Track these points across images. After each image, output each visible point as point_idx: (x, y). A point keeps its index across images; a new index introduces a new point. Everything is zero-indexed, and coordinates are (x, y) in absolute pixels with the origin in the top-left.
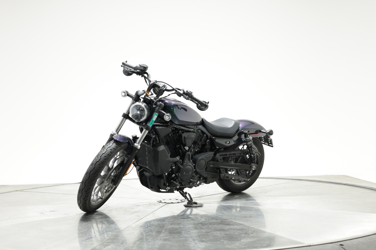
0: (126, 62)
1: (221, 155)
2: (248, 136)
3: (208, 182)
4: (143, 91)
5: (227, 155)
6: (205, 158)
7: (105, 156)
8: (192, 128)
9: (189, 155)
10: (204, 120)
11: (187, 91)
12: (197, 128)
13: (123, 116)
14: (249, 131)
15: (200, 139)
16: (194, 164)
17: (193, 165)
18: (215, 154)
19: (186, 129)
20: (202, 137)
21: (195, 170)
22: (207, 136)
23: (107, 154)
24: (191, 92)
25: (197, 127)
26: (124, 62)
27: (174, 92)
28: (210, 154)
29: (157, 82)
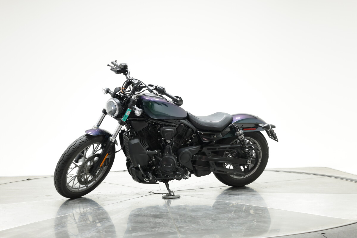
0: (116, 61)
1: (208, 149)
2: (238, 130)
3: (199, 175)
4: (119, 88)
5: (216, 149)
6: (189, 152)
7: (73, 148)
8: (172, 122)
9: (170, 148)
10: (189, 114)
11: (159, 87)
12: (179, 123)
13: (103, 112)
14: (242, 126)
15: (185, 133)
16: (177, 158)
17: (175, 158)
18: (202, 148)
19: (166, 123)
20: (187, 131)
21: (178, 163)
22: (193, 130)
23: (75, 147)
24: (162, 88)
25: (179, 121)
26: (114, 61)
27: (146, 88)
28: (195, 148)
29: (133, 79)
